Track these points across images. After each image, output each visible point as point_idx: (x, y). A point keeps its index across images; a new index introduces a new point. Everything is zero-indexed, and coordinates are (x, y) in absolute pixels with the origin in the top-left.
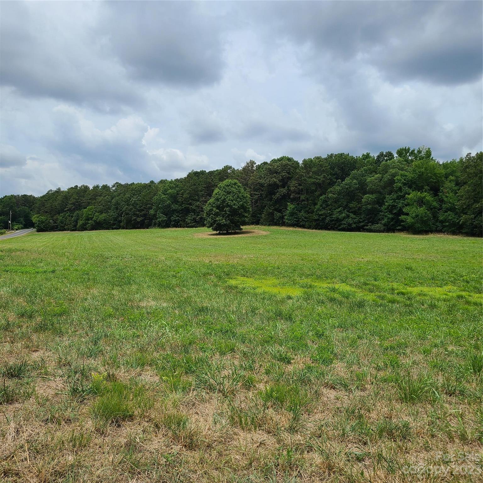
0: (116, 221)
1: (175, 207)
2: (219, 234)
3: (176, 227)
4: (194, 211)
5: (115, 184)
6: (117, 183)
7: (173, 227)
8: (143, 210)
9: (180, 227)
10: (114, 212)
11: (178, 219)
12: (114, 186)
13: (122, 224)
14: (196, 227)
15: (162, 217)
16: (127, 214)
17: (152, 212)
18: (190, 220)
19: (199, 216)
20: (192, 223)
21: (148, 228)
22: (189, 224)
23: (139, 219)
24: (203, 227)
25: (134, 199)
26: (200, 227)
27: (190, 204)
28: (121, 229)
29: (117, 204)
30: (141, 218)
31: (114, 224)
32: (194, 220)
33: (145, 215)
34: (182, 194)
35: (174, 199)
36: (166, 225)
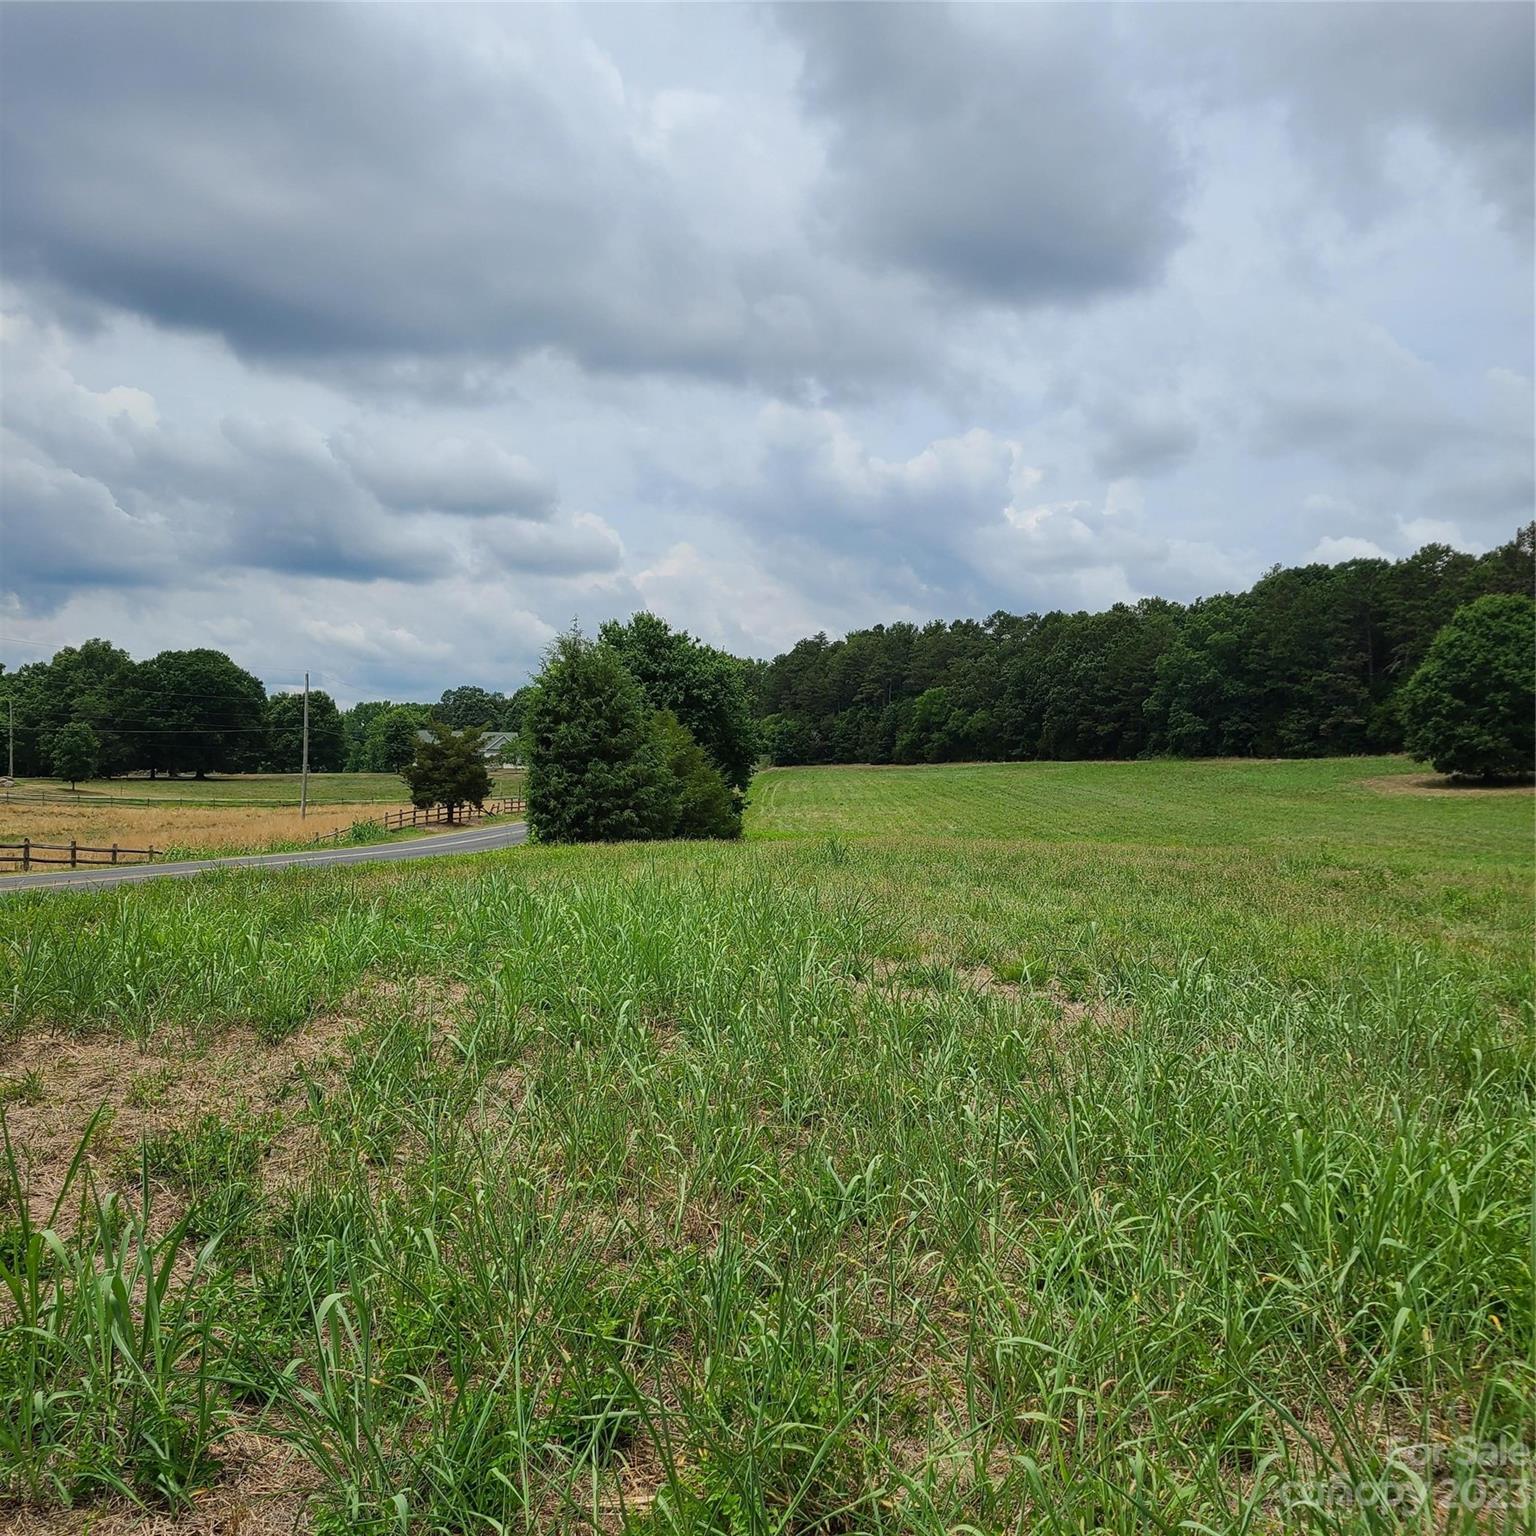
0: (1021, 734)
1: (1233, 688)
2: (1456, 783)
3: (1241, 755)
4: (1306, 701)
5: (994, 616)
6: (1000, 614)
7: (1229, 755)
8: (1115, 700)
9: (1257, 755)
10: (1016, 708)
11: (1248, 729)
12: (990, 624)
13: (1039, 744)
14: (1316, 756)
15: (1190, 724)
16: (1062, 711)
17: (1150, 705)
18: (1297, 731)
19: (1329, 721)
20: (1305, 742)
21: (1134, 758)
22: (1289, 745)
23: (1102, 730)
24: (1345, 756)
25: (1084, 664)
26: (1332, 756)
27: (1293, 679)
28: (1039, 759)
29: (1023, 679)
30: (1109, 727)
31: (1015, 745)
32: (1313, 733)
33: (1122, 716)
34: (1264, 645)
35: (1232, 659)
36: (1204, 747)
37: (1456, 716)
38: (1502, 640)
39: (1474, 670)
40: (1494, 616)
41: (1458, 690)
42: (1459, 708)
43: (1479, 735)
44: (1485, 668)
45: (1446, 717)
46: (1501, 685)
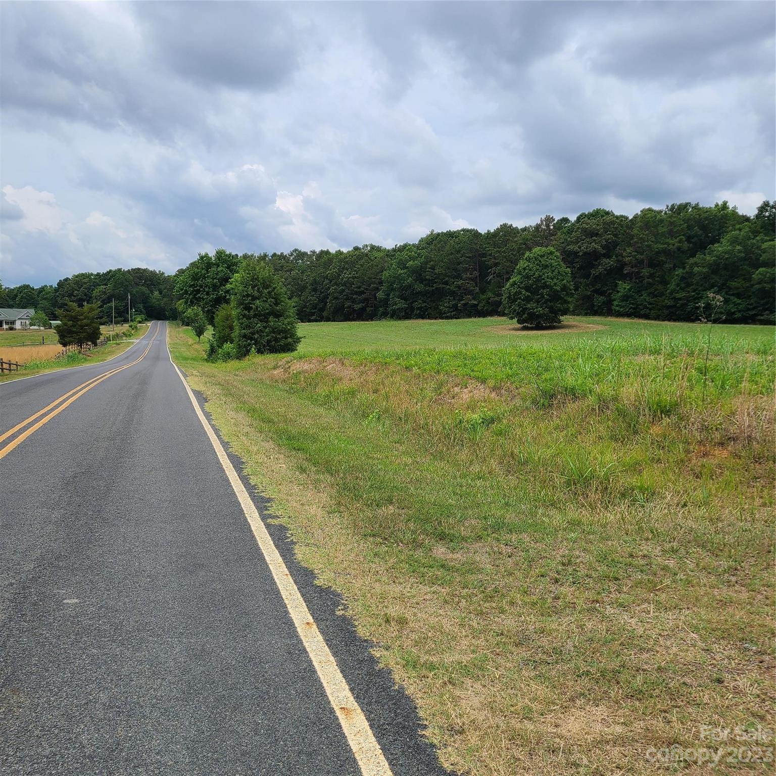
0: (316, 309)
1: (419, 287)
2: (525, 328)
3: (423, 318)
4: (453, 293)
5: (293, 251)
6: (296, 250)
7: (417, 318)
8: (363, 293)
9: (430, 318)
10: (313, 296)
11: (426, 306)
12: (292, 255)
13: (325, 314)
14: (456, 318)
15: (401, 304)
16: (336, 298)
17: (380, 295)
18: (448, 307)
19: (462, 302)
20: (451, 312)
21: (372, 320)
22: (445, 313)
23: (357, 307)
24: (469, 318)
25: (346, 275)
26: (463, 318)
27: (446, 283)
28: (324, 321)
29: (315, 282)
30: (360, 306)
31: (313, 314)
32: (455, 307)
33: (366, 300)
34: (433, 268)
35: (418, 274)
36: (406, 315)
37: (528, 300)
38: (546, 266)
39: (534, 280)
40: (542, 256)
41: (527, 289)
42: (528, 296)
43: (537, 308)
44: (539, 279)
45: (523, 300)
46: (545, 286)
